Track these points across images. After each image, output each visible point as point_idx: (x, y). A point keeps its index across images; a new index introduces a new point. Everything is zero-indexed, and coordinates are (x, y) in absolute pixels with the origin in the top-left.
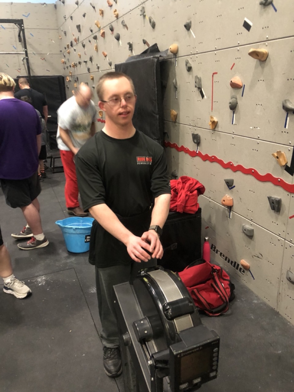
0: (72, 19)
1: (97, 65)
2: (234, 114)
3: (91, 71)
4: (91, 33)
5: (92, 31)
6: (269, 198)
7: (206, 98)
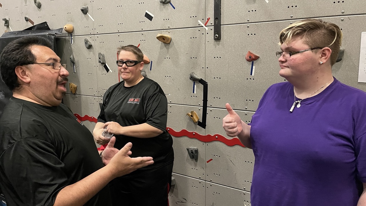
6: (188, 150)
7: (111, 72)
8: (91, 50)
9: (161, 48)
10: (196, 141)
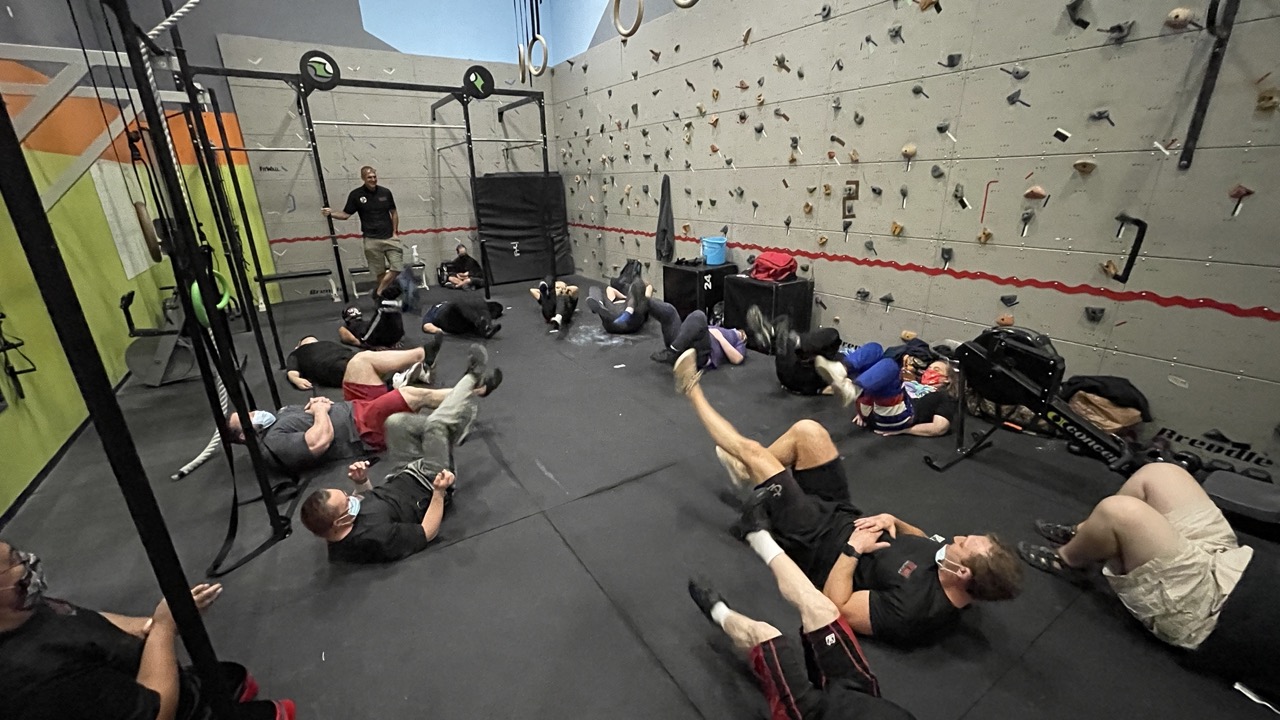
0: (610, 95)
1: (687, 162)
2: (1025, 225)
3: (659, 168)
4: (673, 117)
5: (677, 115)
6: (1087, 309)
7: (970, 207)
8: (942, 179)
9: (1074, 177)
10: (1102, 299)
